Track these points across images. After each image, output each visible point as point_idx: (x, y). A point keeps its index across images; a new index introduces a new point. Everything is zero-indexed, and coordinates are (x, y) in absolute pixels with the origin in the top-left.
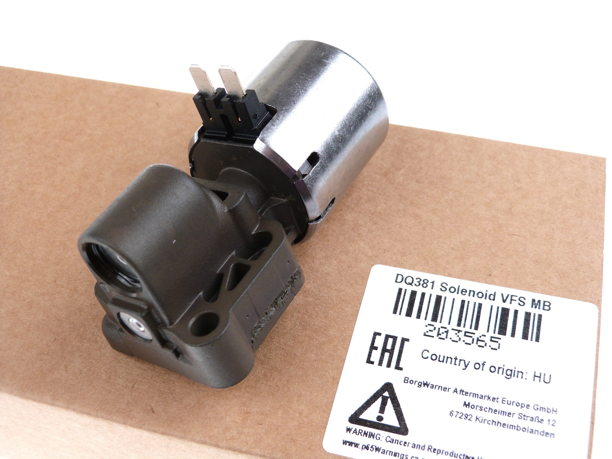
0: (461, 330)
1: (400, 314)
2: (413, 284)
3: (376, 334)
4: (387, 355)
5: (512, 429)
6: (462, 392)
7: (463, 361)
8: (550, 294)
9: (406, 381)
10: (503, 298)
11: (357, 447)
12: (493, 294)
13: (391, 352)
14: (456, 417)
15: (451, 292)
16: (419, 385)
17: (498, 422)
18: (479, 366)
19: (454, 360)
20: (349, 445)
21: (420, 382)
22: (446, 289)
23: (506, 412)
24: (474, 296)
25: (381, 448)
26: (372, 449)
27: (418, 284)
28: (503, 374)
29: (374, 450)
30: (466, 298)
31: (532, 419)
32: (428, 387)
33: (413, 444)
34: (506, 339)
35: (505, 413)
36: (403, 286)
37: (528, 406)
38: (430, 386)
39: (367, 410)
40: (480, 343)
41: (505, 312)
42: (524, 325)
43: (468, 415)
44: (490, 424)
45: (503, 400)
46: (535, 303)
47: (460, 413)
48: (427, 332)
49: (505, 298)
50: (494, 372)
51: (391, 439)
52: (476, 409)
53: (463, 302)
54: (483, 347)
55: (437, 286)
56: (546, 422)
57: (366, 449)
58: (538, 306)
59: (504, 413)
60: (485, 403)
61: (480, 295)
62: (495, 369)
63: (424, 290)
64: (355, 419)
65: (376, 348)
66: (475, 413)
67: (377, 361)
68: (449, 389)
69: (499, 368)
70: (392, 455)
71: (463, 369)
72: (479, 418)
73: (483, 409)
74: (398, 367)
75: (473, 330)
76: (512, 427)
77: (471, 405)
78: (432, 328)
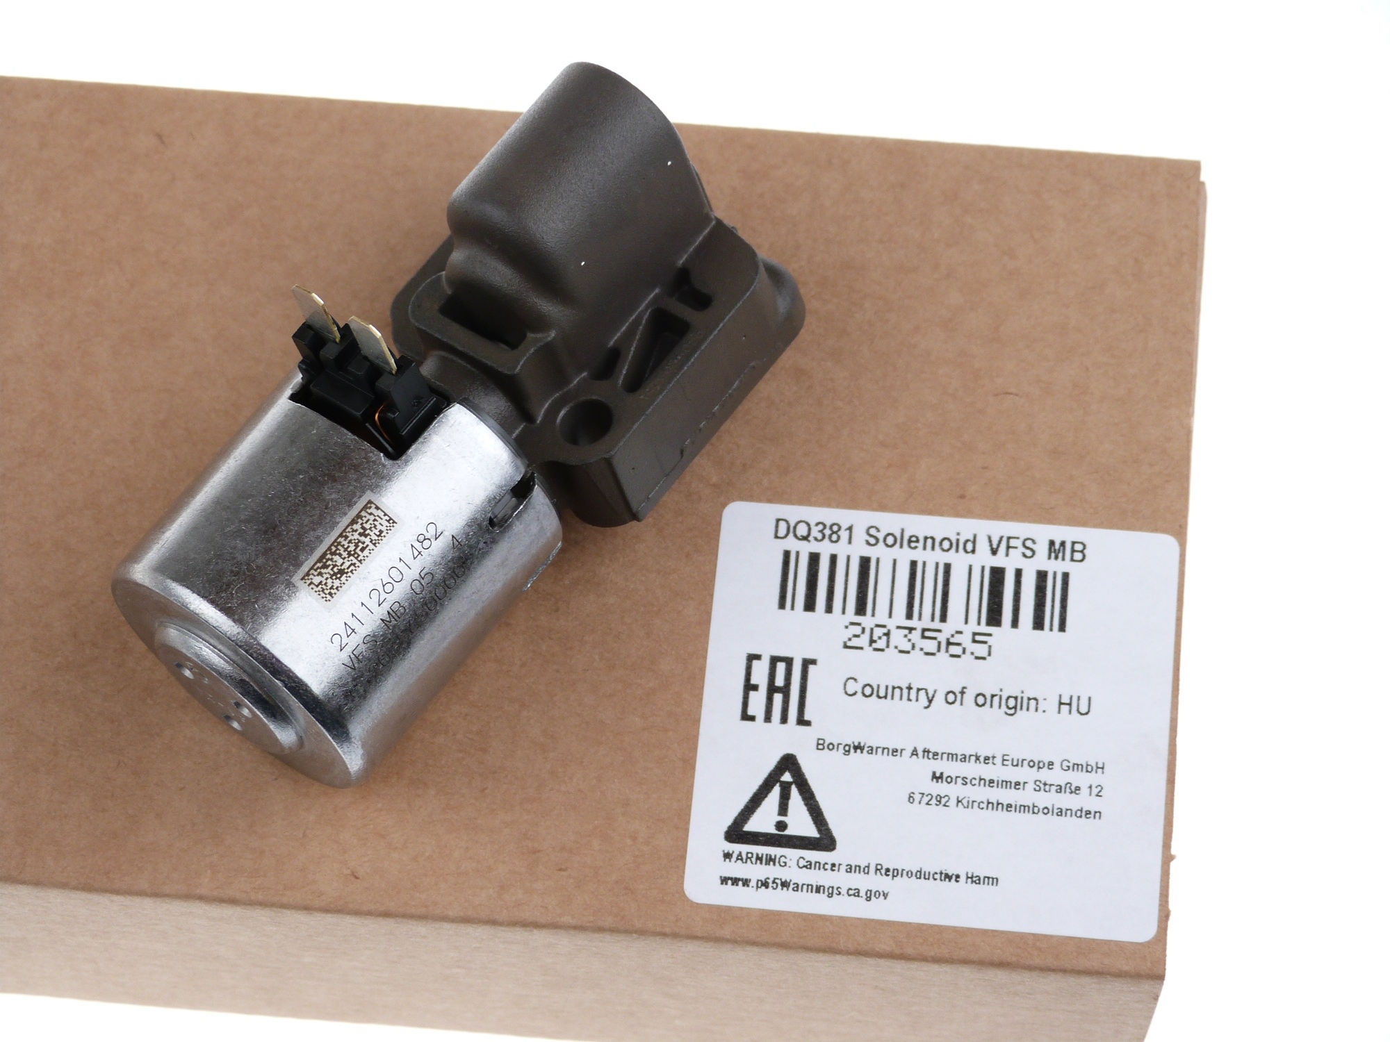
0: (914, 627)
1: (793, 608)
2: (811, 538)
3: (752, 658)
4: (778, 698)
5: (1024, 812)
6: (926, 753)
7: (924, 691)
8: (1084, 524)
9: (821, 747)
10: (991, 545)
11: (748, 886)
12: (972, 539)
13: (785, 690)
14: (920, 803)
15: (887, 545)
16: (846, 751)
17: (998, 804)
18: (954, 697)
20: (733, 884)
21: (846, 745)
22: (877, 540)
23: (1011, 782)
24: (933, 548)
25: (791, 881)
26: (775, 885)
27: (819, 536)
28: (1000, 706)
29: (780, 887)
30: (919, 555)
31: (1060, 789)
32: (862, 752)
33: (847, 866)
34: (1002, 635)
35: (1009, 783)
36: (792, 544)
37: (1051, 764)
38: (866, 749)
39: (756, 814)
40: (954, 650)
41: (997, 575)
42: (1036, 600)
43: (942, 796)
44: (982, 808)
45: (1004, 760)
46: (1055, 549)
47: (927, 796)
48: (850, 640)
49: (995, 546)
50: (983, 705)
51: (807, 862)
52: (956, 783)
53: (914, 564)
54: (959, 656)
55: (860, 535)
56: (1085, 791)
57: (763, 888)
58: (1060, 555)
59: (1006, 784)
60: (972, 770)
61: (946, 545)
62: (986, 699)
63: (834, 549)
64: (736, 833)
65: (755, 688)
66: (954, 790)
67: (760, 715)
68: (902, 750)
69: (993, 696)
70: (812, 892)
71: (926, 708)
72: (962, 799)
73: (968, 781)
74: (802, 721)
75: (937, 624)
76: (1024, 808)
77: (945, 776)
78: (857, 630)
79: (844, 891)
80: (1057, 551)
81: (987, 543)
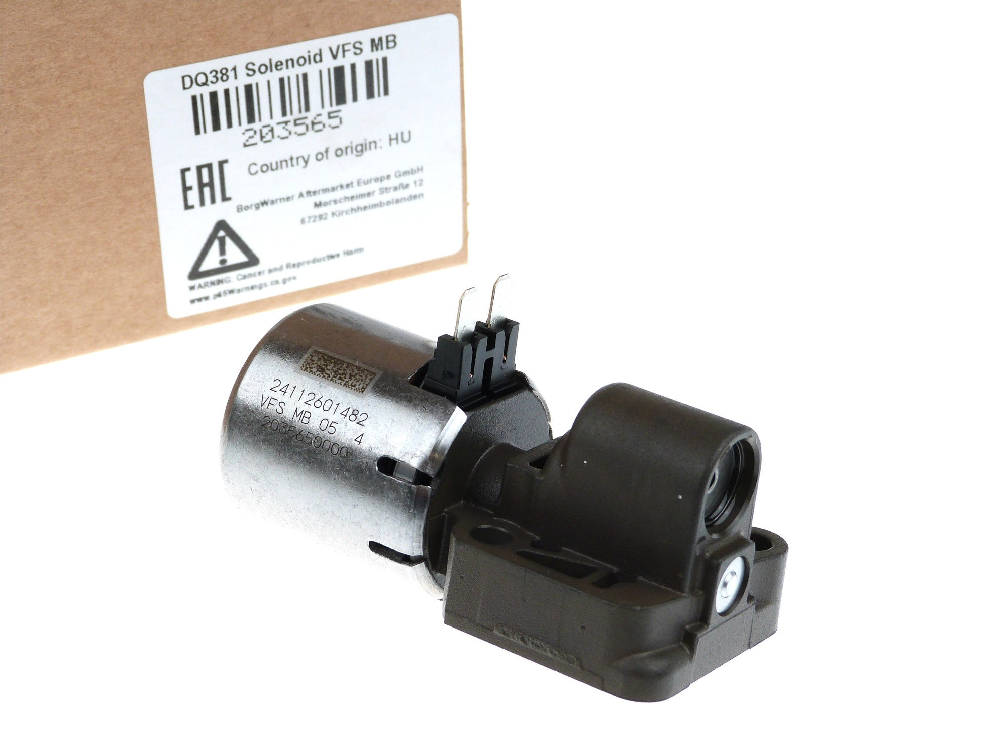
0: (289, 120)
1: (205, 132)
2: (209, 83)
3: (184, 171)
4: (207, 190)
6: (308, 194)
7: (301, 157)
8: (394, 22)
9: (240, 210)
10: (332, 53)
11: (208, 299)
12: (318, 52)
13: (211, 184)
14: (309, 222)
15: (262, 73)
16: (257, 208)
17: (358, 208)
18: (322, 155)
19: (289, 162)
20: (199, 302)
21: (256, 204)
22: (254, 71)
23: (365, 194)
24: (293, 66)
25: (234, 289)
26: (225, 294)
27: (214, 80)
28: (352, 152)
29: (228, 294)
30: (284, 73)
31: (396, 189)
32: (267, 205)
33: (268, 269)
34: (348, 109)
36: (196, 90)
37: (389, 176)
38: (269, 203)
39: (205, 260)
40: (317, 127)
41: (339, 71)
42: (367, 82)
43: (322, 214)
44: (349, 214)
45: (359, 183)
46: (376, 44)
47: (313, 217)
48: (247, 141)
49: (335, 53)
50: (341, 155)
51: (243, 275)
52: (330, 205)
53: (282, 81)
54: (321, 130)
55: (242, 72)
56: (412, 185)
57: (218, 297)
58: (380, 47)
59: (362, 196)
61: (302, 61)
62: (342, 151)
63: (225, 85)
64: (195, 274)
65: (190, 188)
66: (327, 210)
67: (197, 203)
68: (293, 196)
70: (249, 290)
71: (304, 167)
72: (335, 212)
73: (338, 201)
74: (225, 199)
75: (304, 114)
76: (375, 206)
77: (322, 203)
78: (251, 133)
79: (269, 283)
81: (329, 53)
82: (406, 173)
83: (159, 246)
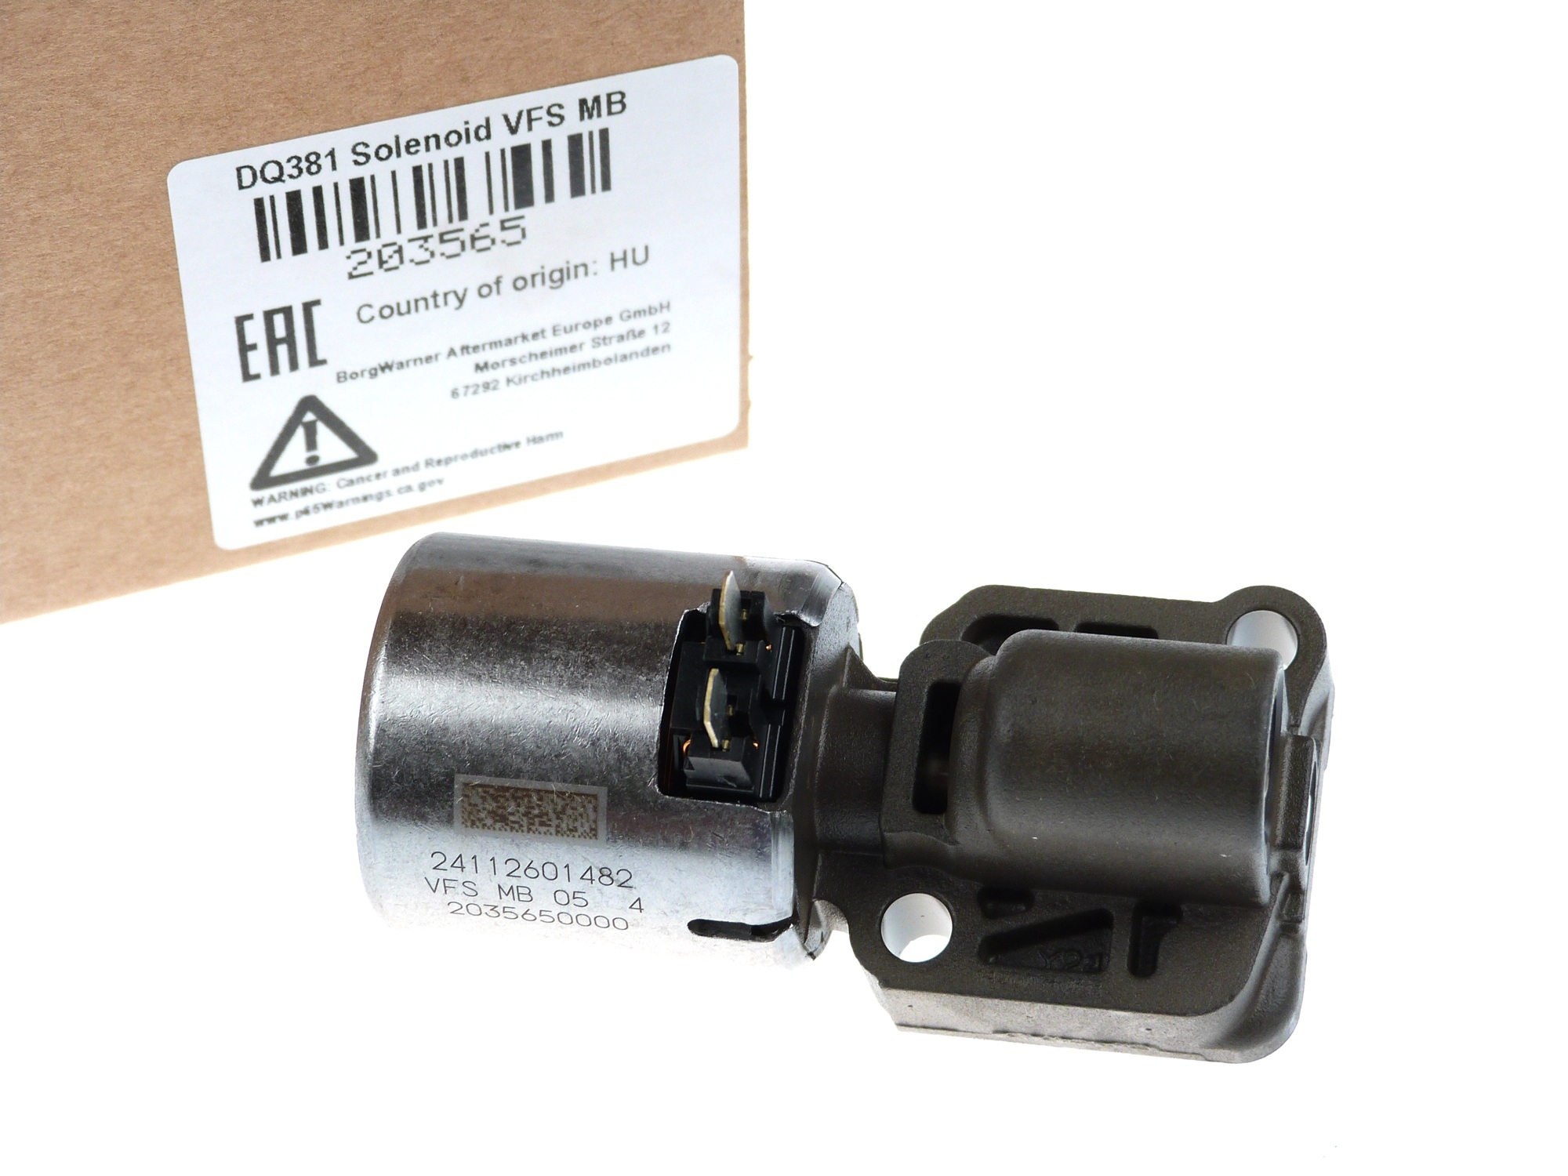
0: (430, 234)
1: (279, 256)
2: (285, 177)
3: (240, 321)
4: (282, 350)
5: (584, 369)
6: (465, 350)
7: (453, 294)
9: (342, 379)
10: (509, 124)
11: (286, 518)
12: (484, 124)
13: (290, 339)
14: (465, 393)
15: (381, 159)
16: (373, 374)
17: (554, 370)
18: (489, 289)
20: (268, 522)
21: (371, 369)
22: (368, 157)
23: (565, 347)
24: (438, 146)
25: (333, 501)
26: (315, 509)
27: (295, 172)
28: (543, 283)
29: (322, 509)
30: (422, 158)
31: (621, 338)
32: (391, 369)
33: (393, 469)
34: (537, 215)
35: (563, 348)
36: (262, 190)
37: (609, 318)
38: (396, 367)
39: (281, 459)
40: (479, 244)
41: (521, 154)
42: (571, 169)
43: (490, 380)
44: (536, 378)
45: (555, 331)
46: (588, 108)
47: (472, 385)
48: (355, 269)
49: (513, 124)
50: (524, 287)
51: (348, 480)
52: (503, 365)
53: (417, 170)
54: (488, 249)
55: (345, 158)
56: (650, 332)
57: (303, 515)
58: (595, 112)
59: (561, 351)
60: (519, 349)
61: (453, 138)
62: (526, 281)
63: (315, 181)
64: (263, 479)
65: (254, 347)
66: (500, 374)
67: (265, 371)
68: (437, 355)
69: (534, 276)
71: (457, 308)
72: (513, 377)
73: (517, 359)
74: (314, 361)
75: (457, 224)
76: (584, 366)
77: (490, 364)
78: (363, 256)
79: (394, 491)
80: (590, 109)
81: (505, 124)
82: (639, 313)
83: (199, 439)
